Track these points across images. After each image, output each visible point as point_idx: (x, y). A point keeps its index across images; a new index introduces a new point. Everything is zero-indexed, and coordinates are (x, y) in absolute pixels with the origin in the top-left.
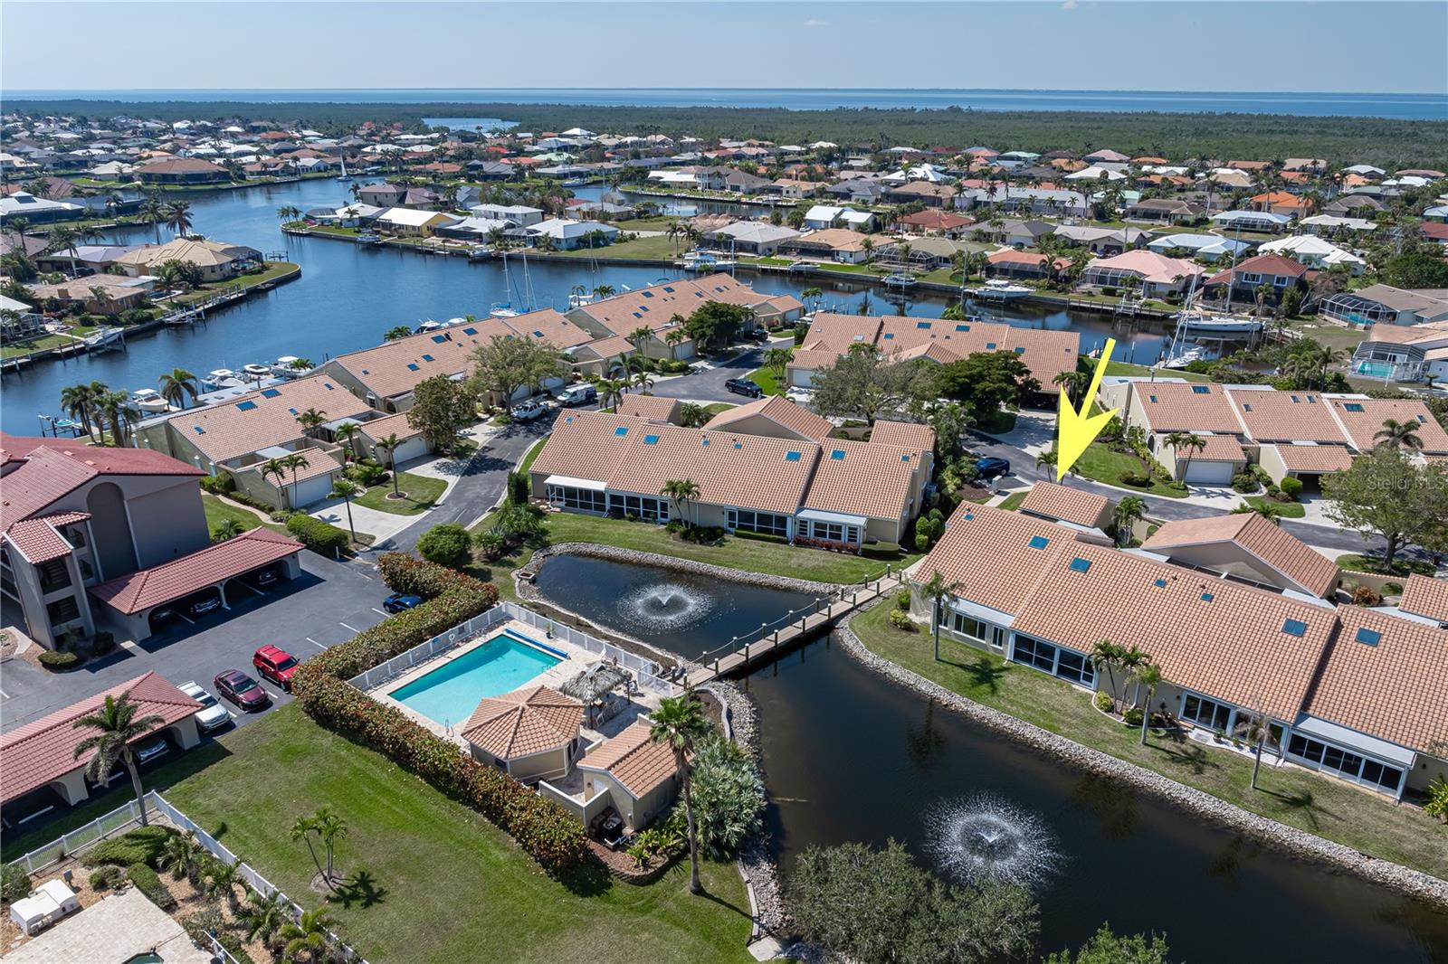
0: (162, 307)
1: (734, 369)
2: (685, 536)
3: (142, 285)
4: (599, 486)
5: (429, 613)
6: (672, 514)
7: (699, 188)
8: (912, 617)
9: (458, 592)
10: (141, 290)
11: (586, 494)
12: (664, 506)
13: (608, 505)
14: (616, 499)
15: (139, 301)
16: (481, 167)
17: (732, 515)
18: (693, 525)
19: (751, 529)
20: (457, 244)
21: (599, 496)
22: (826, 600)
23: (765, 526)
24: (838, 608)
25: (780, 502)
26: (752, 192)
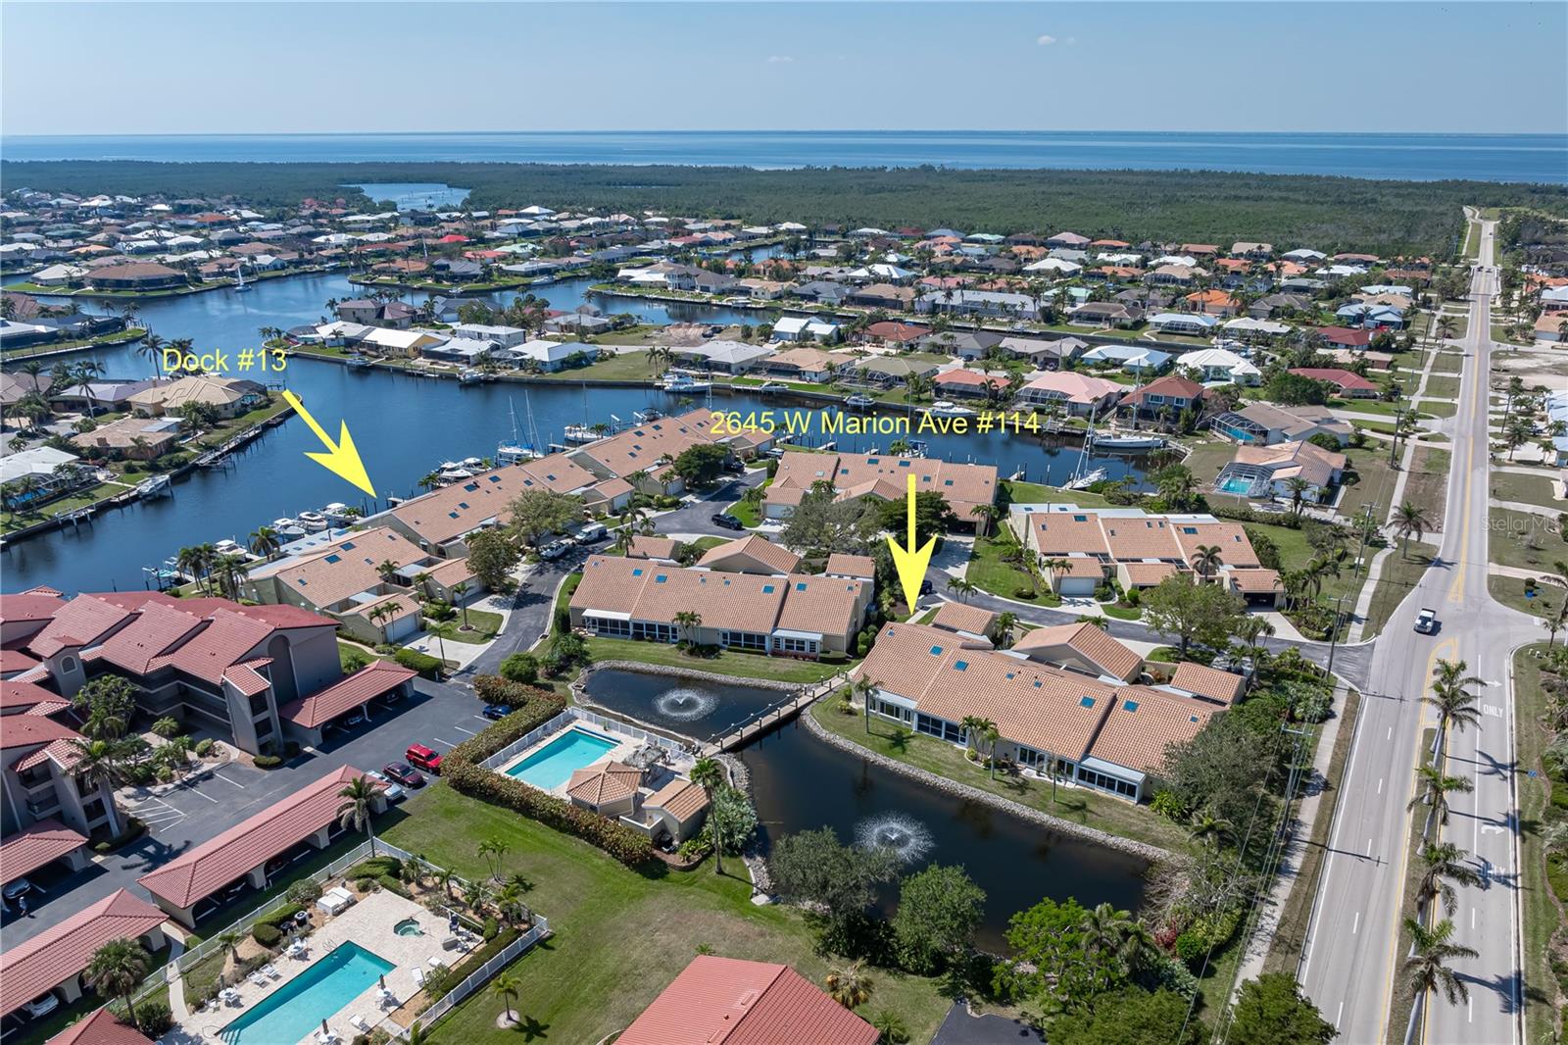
0: (190, 448)
1: (717, 503)
2: (691, 653)
3: (168, 429)
4: (625, 616)
5: (522, 717)
6: (680, 635)
7: (670, 289)
8: (853, 705)
9: (539, 702)
10: (170, 435)
11: (615, 623)
12: (674, 630)
13: (631, 630)
14: (638, 626)
15: (170, 446)
16: (448, 266)
17: (725, 636)
18: (697, 644)
19: (740, 645)
20: (445, 367)
21: (625, 624)
22: (795, 695)
23: (751, 643)
24: (802, 701)
25: (760, 625)
26: (722, 293)
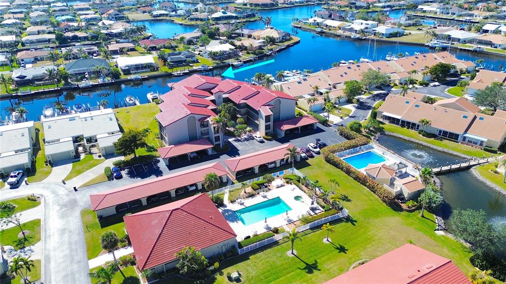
0: (266, 50)
1: (445, 86)
2: (424, 135)
3: (260, 43)
4: (398, 117)
6: (420, 128)
7: (438, 13)
8: (498, 170)
9: (360, 139)
10: (260, 44)
11: (394, 119)
12: (418, 126)
13: (400, 123)
14: (403, 122)
15: (260, 48)
17: (440, 131)
18: (427, 133)
19: (446, 137)
20: (347, 34)
21: (398, 120)
22: (468, 160)
23: (453, 137)
24: (472, 163)
25: (459, 131)
26: (460, 16)
